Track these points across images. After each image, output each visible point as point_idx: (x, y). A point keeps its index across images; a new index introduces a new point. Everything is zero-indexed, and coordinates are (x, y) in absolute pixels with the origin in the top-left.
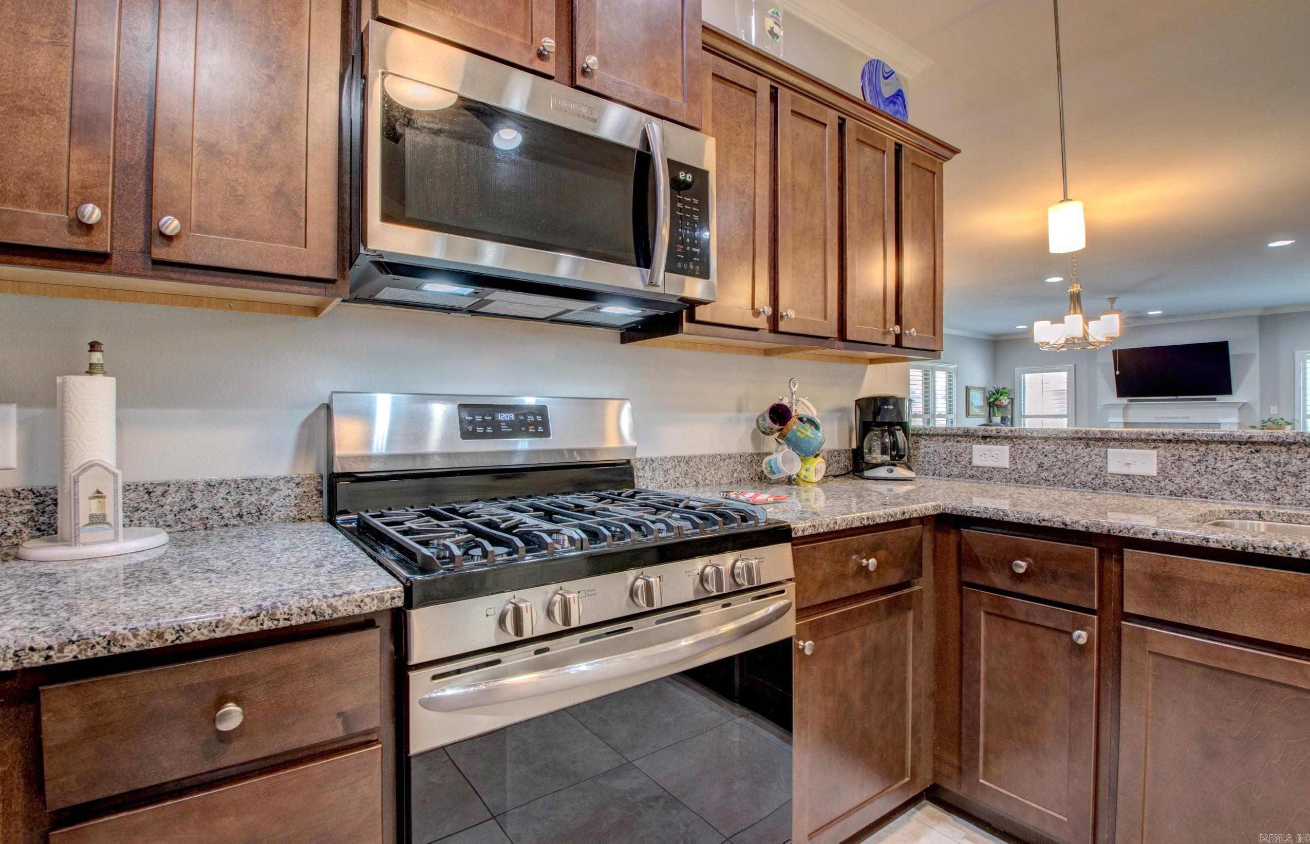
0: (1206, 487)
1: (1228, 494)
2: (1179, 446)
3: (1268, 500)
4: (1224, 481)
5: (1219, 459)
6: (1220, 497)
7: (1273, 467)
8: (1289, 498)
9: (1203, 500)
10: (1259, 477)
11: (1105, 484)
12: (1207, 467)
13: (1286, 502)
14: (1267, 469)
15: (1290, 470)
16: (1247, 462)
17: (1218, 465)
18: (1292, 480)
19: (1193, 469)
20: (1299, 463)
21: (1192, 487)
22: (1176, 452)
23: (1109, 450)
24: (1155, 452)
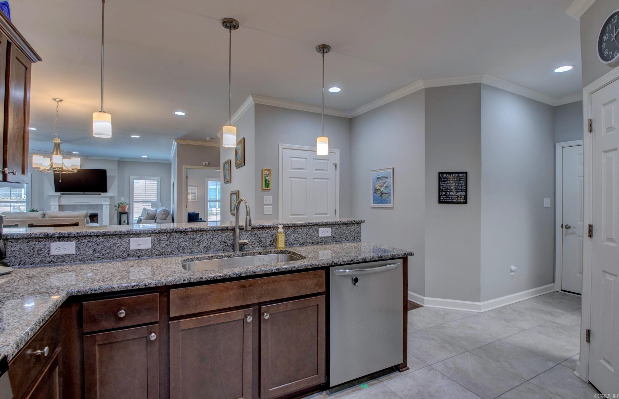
0: (170, 251)
1: (177, 252)
2: (160, 235)
3: (190, 252)
4: (176, 247)
5: (174, 239)
6: (174, 254)
7: (191, 240)
8: (196, 250)
9: (169, 256)
10: (187, 244)
11: (128, 255)
12: (170, 242)
13: (195, 252)
14: (190, 241)
15: (197, 240)
16: (184, 239)
17: (174, 241)
18: (196, 244)
19: (165, 244)
20: (199, 237)
21: (165, 251)
22: (158, 237)
23: (131, 239)
24: (150, 238)
